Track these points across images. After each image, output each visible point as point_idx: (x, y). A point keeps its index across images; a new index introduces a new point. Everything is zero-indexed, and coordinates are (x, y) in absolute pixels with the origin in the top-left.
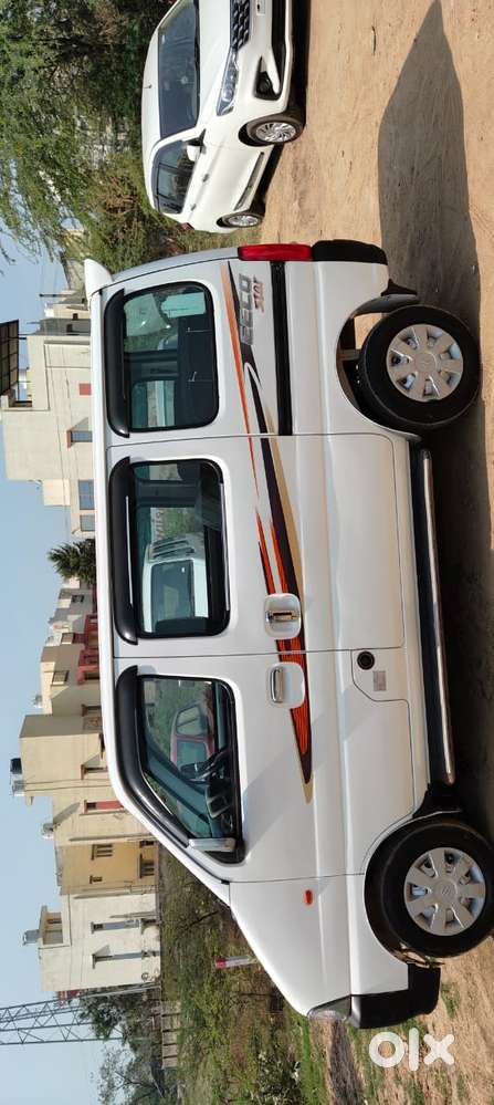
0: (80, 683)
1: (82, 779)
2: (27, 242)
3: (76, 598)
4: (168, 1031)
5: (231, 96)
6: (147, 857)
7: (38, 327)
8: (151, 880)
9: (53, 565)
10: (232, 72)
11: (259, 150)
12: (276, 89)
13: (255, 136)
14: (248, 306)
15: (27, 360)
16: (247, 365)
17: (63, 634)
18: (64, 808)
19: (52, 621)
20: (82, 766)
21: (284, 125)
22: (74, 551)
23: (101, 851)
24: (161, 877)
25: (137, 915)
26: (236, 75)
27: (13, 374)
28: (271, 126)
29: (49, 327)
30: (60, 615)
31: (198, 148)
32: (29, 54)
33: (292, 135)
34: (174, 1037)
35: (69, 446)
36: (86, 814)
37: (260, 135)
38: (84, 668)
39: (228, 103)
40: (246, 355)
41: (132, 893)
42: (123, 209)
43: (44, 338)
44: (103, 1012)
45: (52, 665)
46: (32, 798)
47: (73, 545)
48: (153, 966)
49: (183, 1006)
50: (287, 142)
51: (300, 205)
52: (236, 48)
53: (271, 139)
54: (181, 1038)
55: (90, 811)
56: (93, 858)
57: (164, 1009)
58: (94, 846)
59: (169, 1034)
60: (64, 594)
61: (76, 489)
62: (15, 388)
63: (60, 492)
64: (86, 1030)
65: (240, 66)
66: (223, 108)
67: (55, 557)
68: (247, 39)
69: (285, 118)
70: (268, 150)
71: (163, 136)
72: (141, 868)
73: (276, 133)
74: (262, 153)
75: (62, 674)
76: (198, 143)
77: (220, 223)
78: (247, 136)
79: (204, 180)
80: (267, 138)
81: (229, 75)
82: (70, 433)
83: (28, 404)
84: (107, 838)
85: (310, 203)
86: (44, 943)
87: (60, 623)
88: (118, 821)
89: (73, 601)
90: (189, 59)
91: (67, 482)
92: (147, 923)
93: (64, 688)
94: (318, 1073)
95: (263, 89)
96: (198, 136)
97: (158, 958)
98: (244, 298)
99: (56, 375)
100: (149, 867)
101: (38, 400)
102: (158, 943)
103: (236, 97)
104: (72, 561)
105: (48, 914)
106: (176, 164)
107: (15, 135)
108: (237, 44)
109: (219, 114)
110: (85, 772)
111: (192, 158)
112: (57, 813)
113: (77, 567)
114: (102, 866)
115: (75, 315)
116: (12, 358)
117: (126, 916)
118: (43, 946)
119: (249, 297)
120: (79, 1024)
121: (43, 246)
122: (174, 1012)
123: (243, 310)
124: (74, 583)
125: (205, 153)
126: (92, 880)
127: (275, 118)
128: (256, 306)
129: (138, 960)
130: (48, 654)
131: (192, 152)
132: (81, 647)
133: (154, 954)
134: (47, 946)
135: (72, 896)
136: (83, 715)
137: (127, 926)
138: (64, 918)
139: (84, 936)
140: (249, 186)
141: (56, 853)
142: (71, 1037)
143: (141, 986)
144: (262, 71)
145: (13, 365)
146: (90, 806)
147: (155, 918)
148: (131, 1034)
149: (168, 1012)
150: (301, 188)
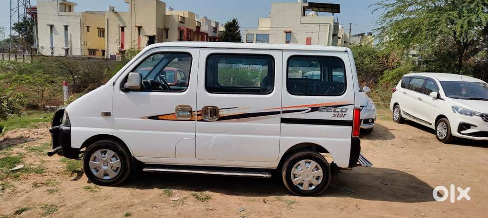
0: (179, 28)
1: (136, 26)
2: (381, 20)
3: (215, 29)
4: (16, 57)
5: (461, 113)
6: (97, 53)
7: (336, 22)
8: (87, 53)
9: (231, 20)
10: (472, 114)
11: (433, 123)
12: (463, 132)
13: (441, 121)
14: (334, 111)
15: (323, 15)
16: (310, 109)
17: (200, 22)
18: (122, 17)
19: (206, 18)
20: (141, 27)
21: (445, 135)
22: (237, 30)
23: (101, 32)
24: (89, 58)
25: (71, 46)
26: (470, 115)
27: (317, 9)
28: (445, 129)
29: (336, 26)
30: (208, 22)
31: (436, 97)
32: (462, 27)
33: (440, 138)
34: (13, 59)
35: (284, 31)
36: (119, 27)
37: (441, 124)
38: (185, 30)
39: (457, 111)
40: (314, 109)
41: (81, 45)
42: (387, 62)
43: (332, 24)
44: (26, 28)
45: (186, 16)
46: (128, 3)
47: (239, 29)
48: (47, 52)
49: (28, 64)
50: (437, 135)
51: (411, 139)
52: (482, 116)
53: (438, 128)
54: (12, 62)
55: (120, 29)
56: (98, 28)
57: (26, 56)
58: (104, 29)
59: (15, 57)
60: (217, 24)
61: (266, 33)
62: (311, 10)
63: (265, 26)
64: (16, 20)
65: (474, 117)
66: (455, 109)
67: (234, 21)
68: (485, 121)
69: (449, 135)
70: (433, 127)
71: (441, 82)
72: (92, 50)
73: (441, 131)
74: (431, 124)
75: (183, 20)
76: (438, 97)
77: (396, 104)
78: (441, 118)
79: (419, 99)
80: (439, 126)
81: (469, 112)
82: (290, 32)
83: (304, 15)
84: (108, 36)
85: (412, 143)
86: (60, 3)
87: (204, 21)
88: (115, 41)
89: (214, 28)
90: (474, 95)
91: (269, 29)
92: (67, 50)
93: (177, 22)
94: (26, 125)
95: (463, 127)
96: (441, 97)
97: (50, 55)
98: (338, 109)
99: (316, 28)
100: (92, 53)
101: (305, 19)
102: (57, 55)
103: (459, 114)
104: (232, 29)
105: (73, 6)
106: (427, 87)
107: (428, 19)
108: (483, 116)
109: (453, 107)
110: (138, 28)
111: (431, 94)
112: (120, 14)
113: (230, 30)
114: (94, 32)
115: (339, 38)
116: (324, 9)
117: (71, 41)
118: (59, 2)
119: (338, 112)
120: (19, 16)
121: (380, 27)
122: (25, 60)
123: (333, 109)
124: (222, 29)
125: (433, 99)
126: (88, 27)
127: (449, 131)
128: (334, 114)
129: (49, 45)
130: (192, 15)
131: (434, 94)
132: (194, 30)
133: (52, 53)
134: (59, 5)
135: (81, 18)
136: (165, 29)
137: (66, 42)
138: (70, 13)
139: (62, 21)
140: (415, 118)
141: (100, 12)
142: (13, 12)
143: (38, 46)
144: (471, 127)
145: (320, 9)
146: (123, 29)
147: (69, 54)
148: (14, 39)
149: (25, 57)
150: (418, 140)
